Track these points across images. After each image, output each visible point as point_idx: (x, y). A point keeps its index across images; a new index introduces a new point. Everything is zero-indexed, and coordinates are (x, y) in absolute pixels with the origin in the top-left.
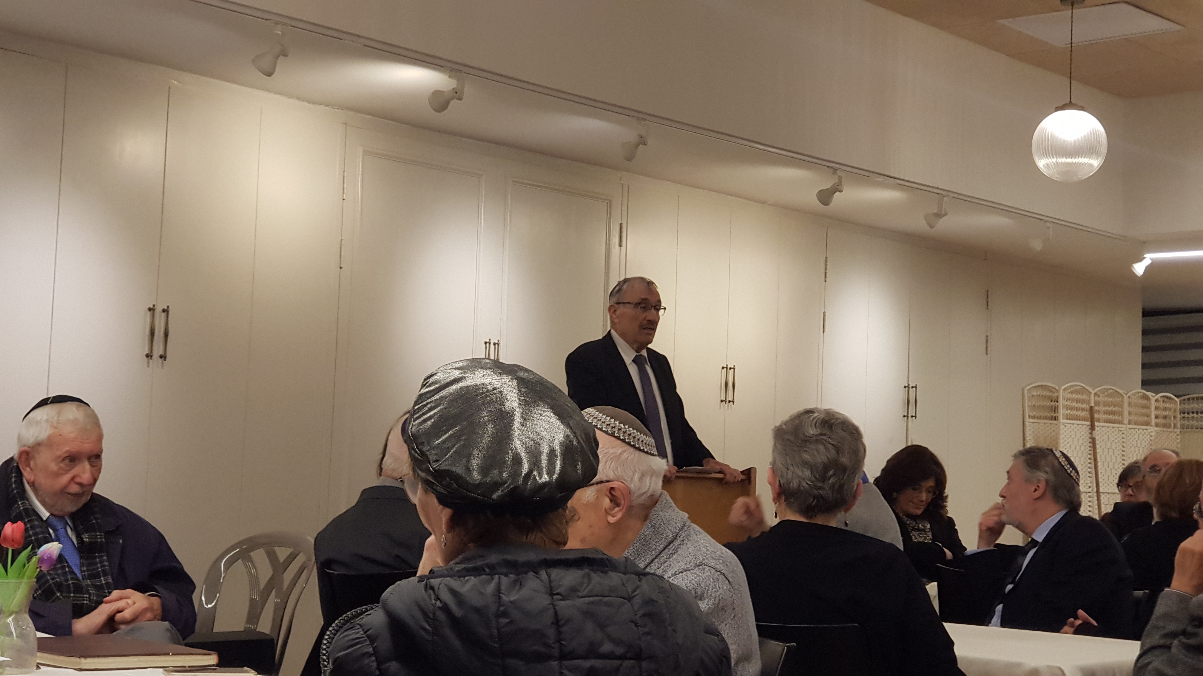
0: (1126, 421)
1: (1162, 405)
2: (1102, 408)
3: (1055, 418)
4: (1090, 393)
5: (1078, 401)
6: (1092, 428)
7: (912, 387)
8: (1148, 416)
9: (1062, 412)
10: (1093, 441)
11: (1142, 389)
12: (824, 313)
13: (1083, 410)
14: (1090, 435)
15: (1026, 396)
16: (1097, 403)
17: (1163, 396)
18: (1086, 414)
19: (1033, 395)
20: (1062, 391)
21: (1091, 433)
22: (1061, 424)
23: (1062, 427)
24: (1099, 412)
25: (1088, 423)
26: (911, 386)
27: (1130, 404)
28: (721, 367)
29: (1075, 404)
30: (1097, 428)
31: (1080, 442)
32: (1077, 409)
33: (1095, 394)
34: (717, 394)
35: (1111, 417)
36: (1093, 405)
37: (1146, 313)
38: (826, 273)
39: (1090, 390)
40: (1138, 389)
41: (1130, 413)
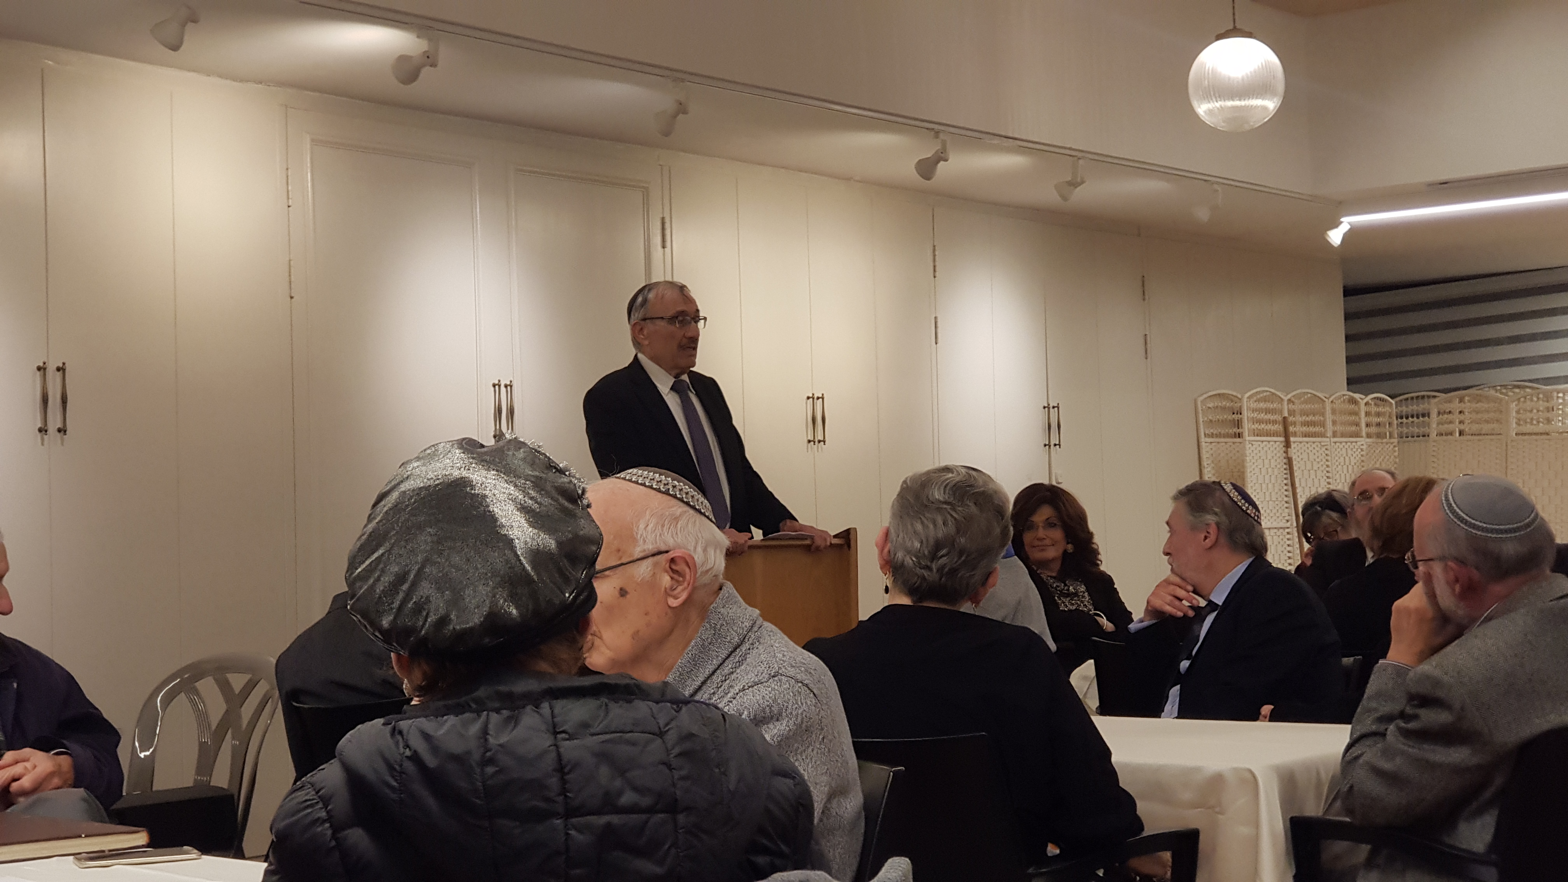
0: (1329, 434)
1: (1374, 409)
2: (1299, 419)
3: (1239, 435)
4: (1282, 400)
5: (1267, 411)
6: (1287, 445)
7: (1054, 407)
8: (1357, 424)
9: (1247, 426)
10: (1289, 462)
11: (1348, 390)
12: (936, 318)
13: (1275, 422)
14: (1284, 455)
15: (1200, 409)
16: (1292, 413)
17: (1377, 398)
18: (1279, 428)
19: (1209, 408)
20: (1245, 400)
21: (1286, 452)
22: (1247, 442)
23: (1248, 446)
24: (1294, 424)
25: (1282, 439)
26: (1051, 406)
27: (1334, 412)
28: (806, 397)
29: (1262, 416)
30: (1293, 445)
31: (1273, 463)
32: (1268, 422)
33: (1290, 401)
34: (803, 433)
35: (1312, 429)
36: (1286, 415)
37: (1349, 292)
38: (935, 266)
39: (1282, 396)
40: (1343, 391)
41: (1334, 423)
